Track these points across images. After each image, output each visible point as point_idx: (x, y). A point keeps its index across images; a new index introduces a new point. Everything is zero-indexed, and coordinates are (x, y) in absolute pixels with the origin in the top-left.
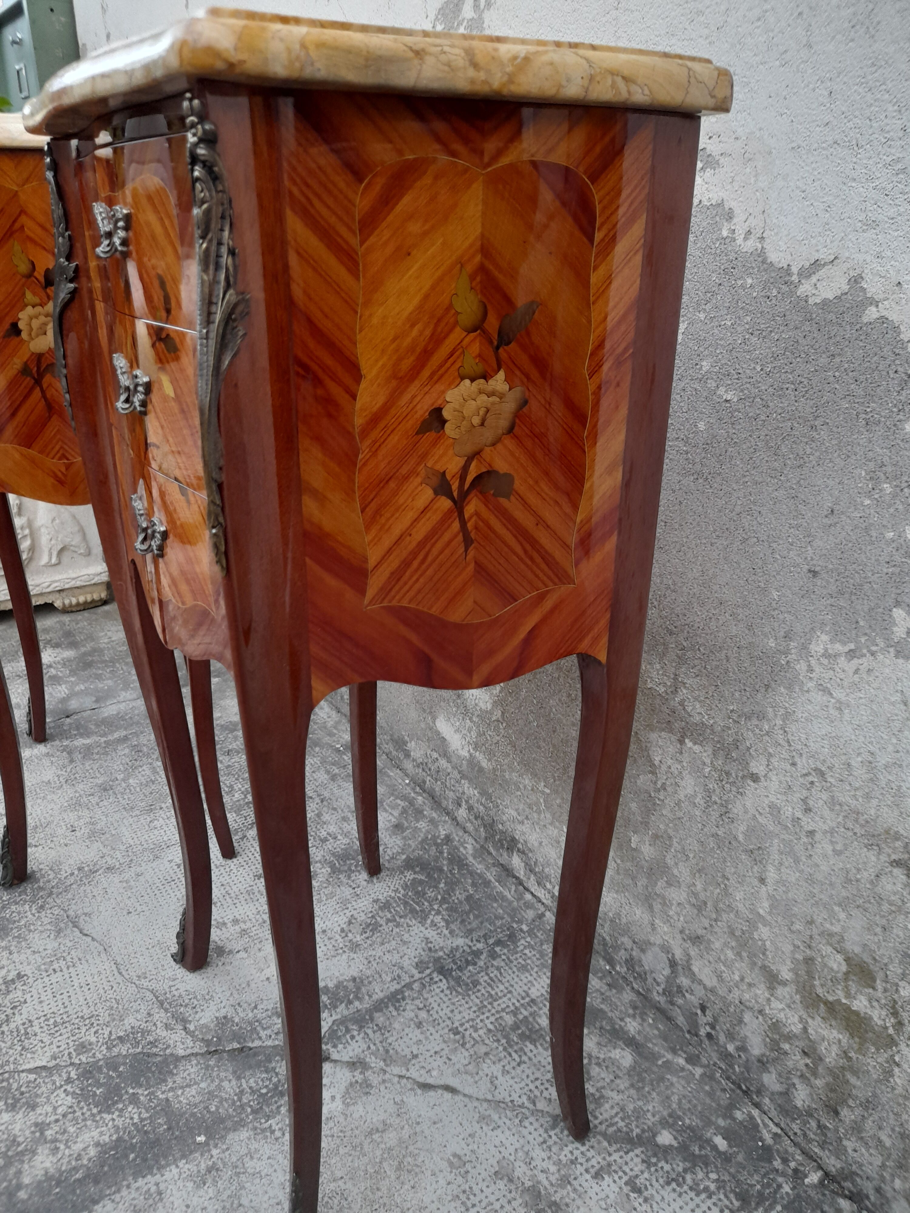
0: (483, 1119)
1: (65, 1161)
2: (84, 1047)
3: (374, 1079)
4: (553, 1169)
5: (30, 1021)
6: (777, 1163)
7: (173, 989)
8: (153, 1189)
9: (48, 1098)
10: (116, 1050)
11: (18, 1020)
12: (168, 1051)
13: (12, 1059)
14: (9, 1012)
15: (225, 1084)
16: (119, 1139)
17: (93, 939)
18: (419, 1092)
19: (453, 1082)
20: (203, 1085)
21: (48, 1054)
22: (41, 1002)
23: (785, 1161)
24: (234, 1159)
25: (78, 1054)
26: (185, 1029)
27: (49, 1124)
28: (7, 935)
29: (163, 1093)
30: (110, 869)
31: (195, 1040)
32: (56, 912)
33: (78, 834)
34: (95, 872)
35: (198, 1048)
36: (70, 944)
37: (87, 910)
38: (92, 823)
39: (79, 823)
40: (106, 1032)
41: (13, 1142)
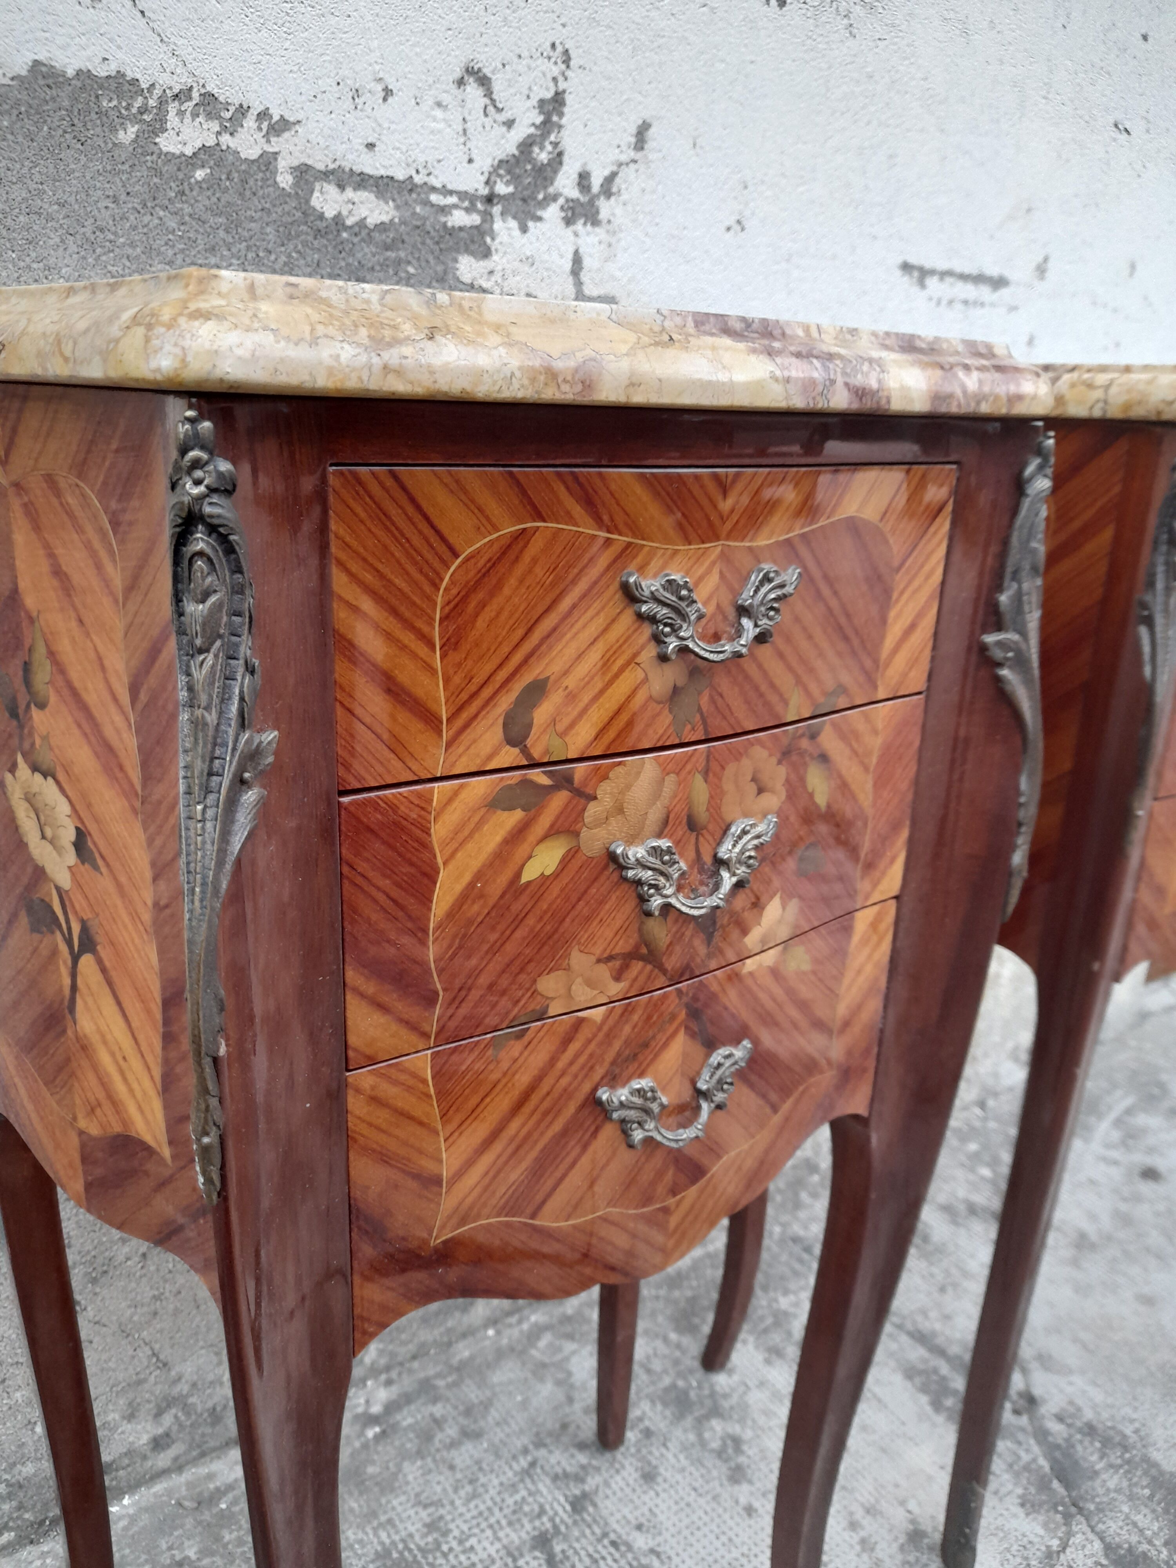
12: (1104, 1561)
15: (1110, 1485)
20: (1125, 1509)
31: (1069, 1534)
35: (1080, 1525)
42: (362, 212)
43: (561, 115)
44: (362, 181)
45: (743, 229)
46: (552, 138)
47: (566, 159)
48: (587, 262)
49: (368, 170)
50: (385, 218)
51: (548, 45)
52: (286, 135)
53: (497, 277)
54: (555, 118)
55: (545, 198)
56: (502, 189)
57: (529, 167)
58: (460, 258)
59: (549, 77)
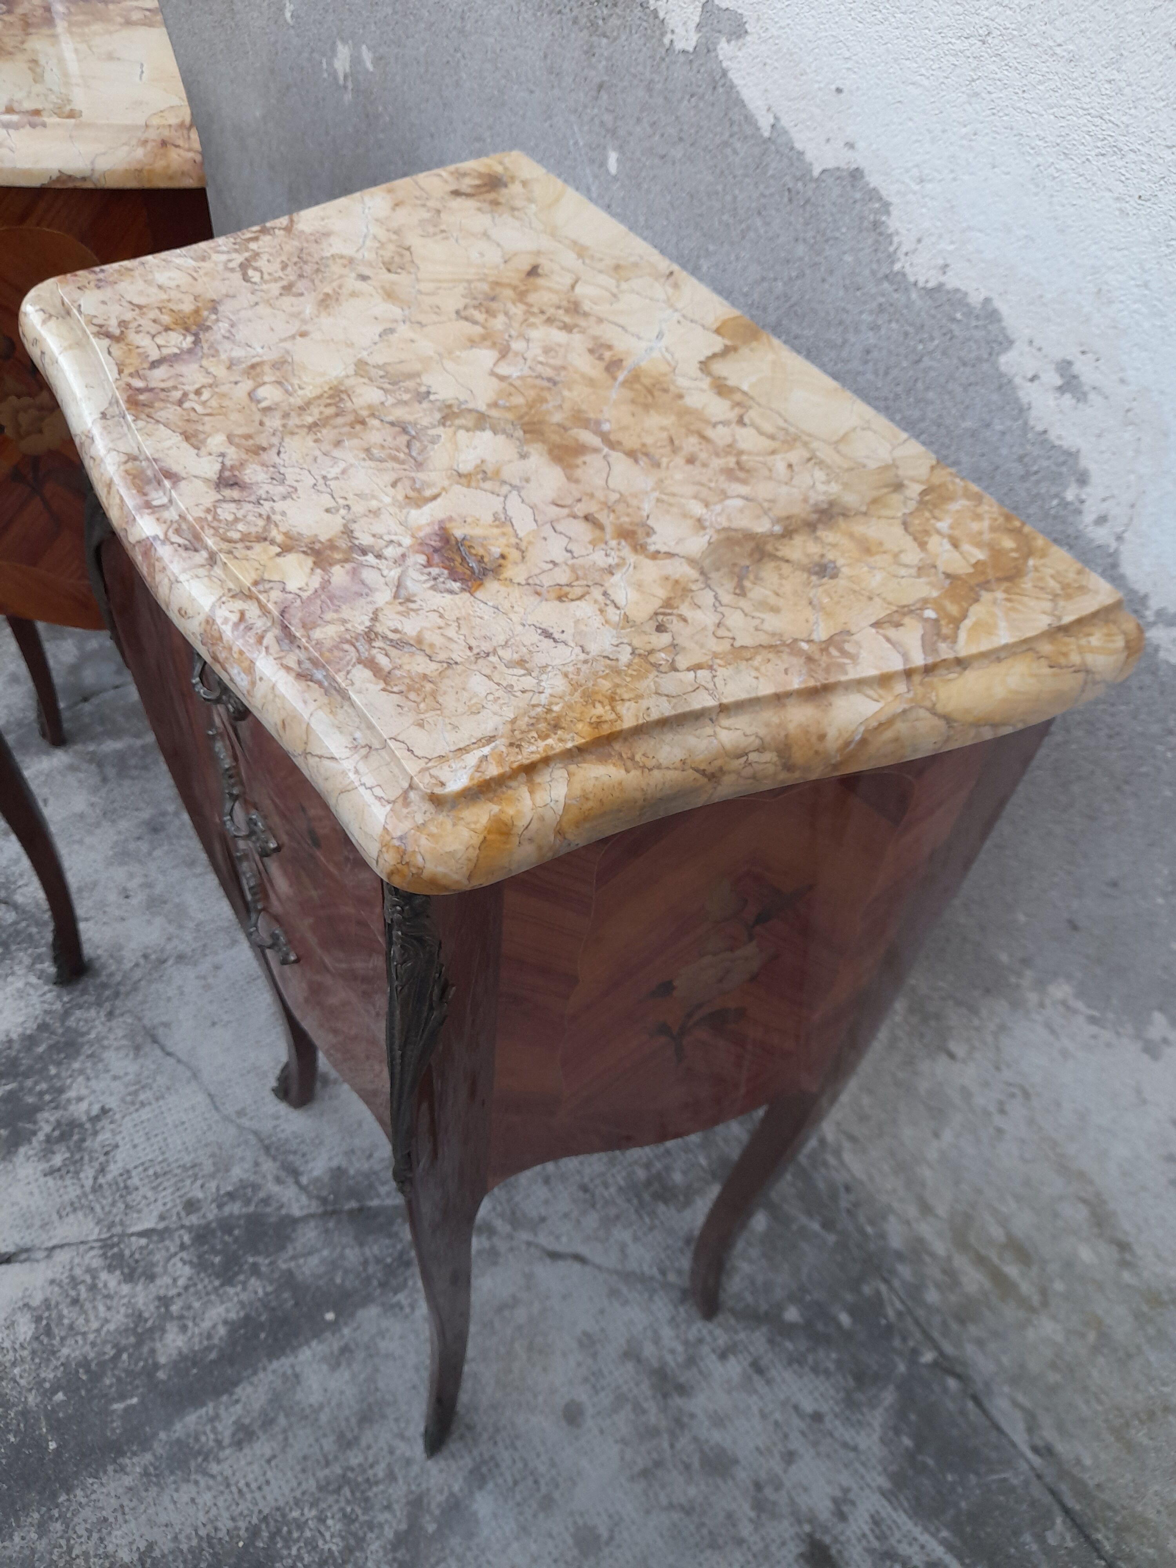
0: (614, 1293)
1: (196, 1340)
2: (193, 1205)
3: (502, 1246)
4: (680, 1348)
5: (128, 1172)
6: (897, 1343)
7: (278, 1129)
8: (289, 1372)
9: (165, 1267)
10: (227, 1210)
11: (114, 1170)
12: (283, 1212)
13: (117, 1219)
14: (102, 1159)
15: (348, 1252)
16: (247, 1317)
17: (179, 1061)
18: (548, 1261)
19: (583, 1250)
20: (325, 1253)
21: (155, 1214)
22: (135, 1146)
23: (904, 1339)
24: (366, 1338)
25: (188, 1214)
26: (297, 1183)
27: (172, 1298)
28: (78, 1053)
29: (285, 1261)
30: (181, 958)
31: (310, 1196)
32: (130, 1021)
33: (134, 901)
34: (164, 961)
35: (314, 1207)
36: (153, 1067)
37: (165, 1019)
38: (148, 885)
39: (133, 884)
40: (212, 1185)
41: (139, 1317)
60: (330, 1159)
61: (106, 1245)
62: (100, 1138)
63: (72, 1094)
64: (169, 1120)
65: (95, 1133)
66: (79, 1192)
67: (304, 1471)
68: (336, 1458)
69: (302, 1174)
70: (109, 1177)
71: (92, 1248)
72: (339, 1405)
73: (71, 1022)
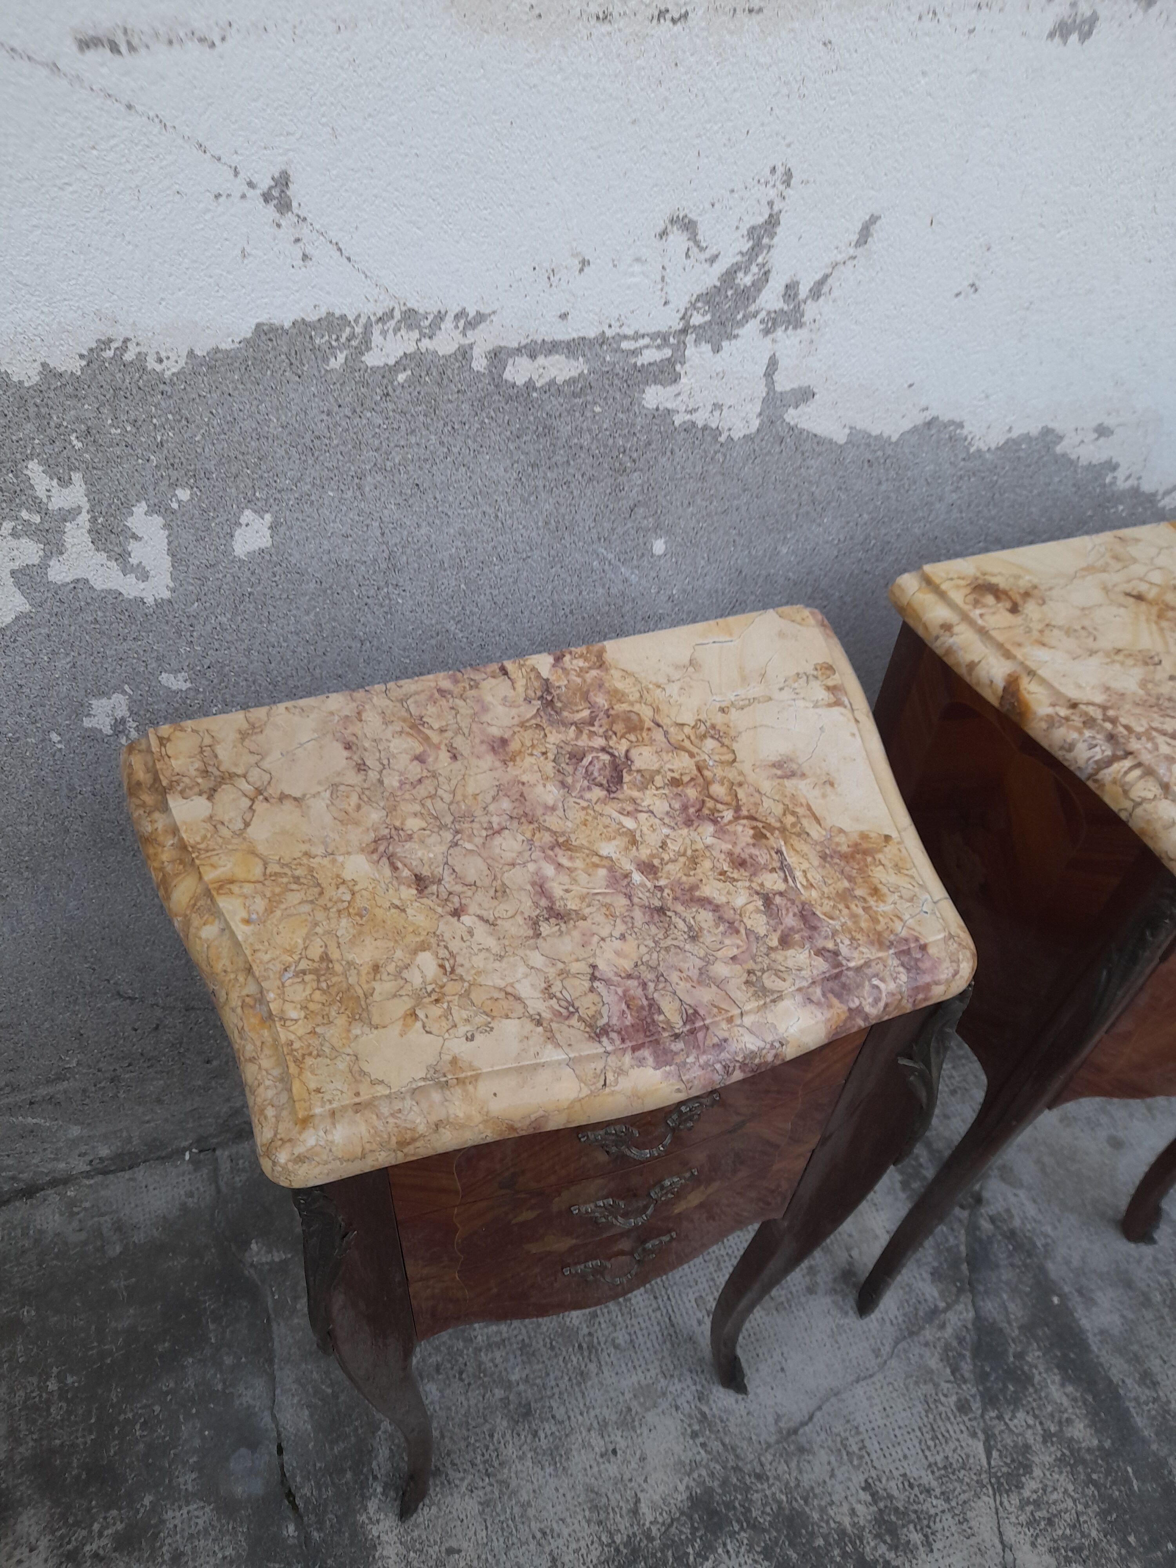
1: (1078, 1411)
2: (963, 1406)
5: (930, 1466)
7: (895, 1321)
8: (1099, 1338)
9: (1018, 1435)
10: (967, 1375)
11: (928, 1479)
12: (970, 1326)
13: (975, 1478)
14: (916, 1491)
15: (1004, 1278)
16: (1058, 1367)
17: (820, 1408)
20: (1005, 1296)
21: (970, 1441)
22: (905, 1457)
24: (1071, 1275)
25: (971, 1411)
26: (945, 1310)
27: (1044, 1430)
28: (801, 1514)
29: (1012, 1330)
31: (957, 1301)
32: (770, 1458)
33: (622, 1444)
34: (704, 1415)
35: (966, 1298)
36: (823, 1435)
37: (771, 1419)
38: (603, 1426)
39: (599, 1444)
40: (945, 1386)
41: (1061, 1461)
42: (553, 372)
43: (772, 236)
44: (552, 347)
45: (976, 290)
46: (760, 260)
47: (772, 276)
48: (783, 363)
49: (559, 337)
50: (574, 373)
51: (767, 170)
52: (482, 326)
53: (684, 397)
54: (765, 241)
55: (744, 316)
56: (697, 319)
57: (730, 293)
58: (647, 389)
59: (764, 202)
60: (923, 1280)
61: (998, 1490)
62: (896, 1493)
63: (847, 1521)
64: (880, 1422)
65: (890, 1497)
66: (948, 1516)
67: (1169, 1336)
68: (1158, 1310)
69: (936, 1306)
70: (934, 1484)
71: (1001, 1504)
72: (1122, 1303)
73: (765, 1521)
